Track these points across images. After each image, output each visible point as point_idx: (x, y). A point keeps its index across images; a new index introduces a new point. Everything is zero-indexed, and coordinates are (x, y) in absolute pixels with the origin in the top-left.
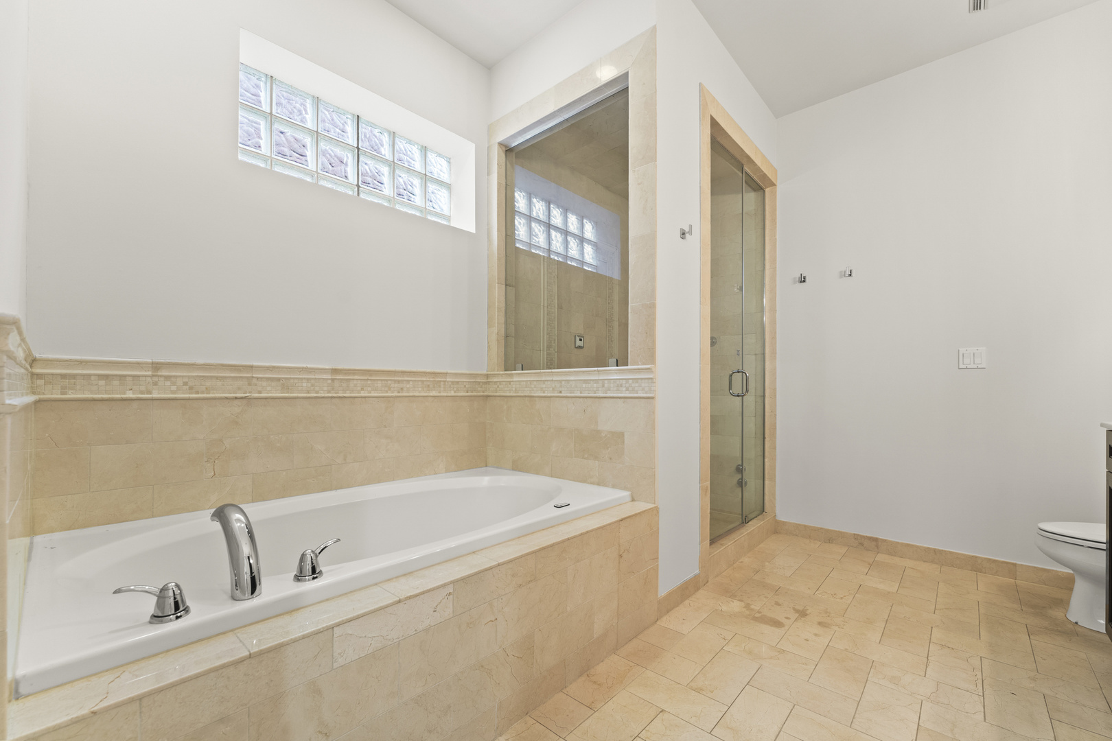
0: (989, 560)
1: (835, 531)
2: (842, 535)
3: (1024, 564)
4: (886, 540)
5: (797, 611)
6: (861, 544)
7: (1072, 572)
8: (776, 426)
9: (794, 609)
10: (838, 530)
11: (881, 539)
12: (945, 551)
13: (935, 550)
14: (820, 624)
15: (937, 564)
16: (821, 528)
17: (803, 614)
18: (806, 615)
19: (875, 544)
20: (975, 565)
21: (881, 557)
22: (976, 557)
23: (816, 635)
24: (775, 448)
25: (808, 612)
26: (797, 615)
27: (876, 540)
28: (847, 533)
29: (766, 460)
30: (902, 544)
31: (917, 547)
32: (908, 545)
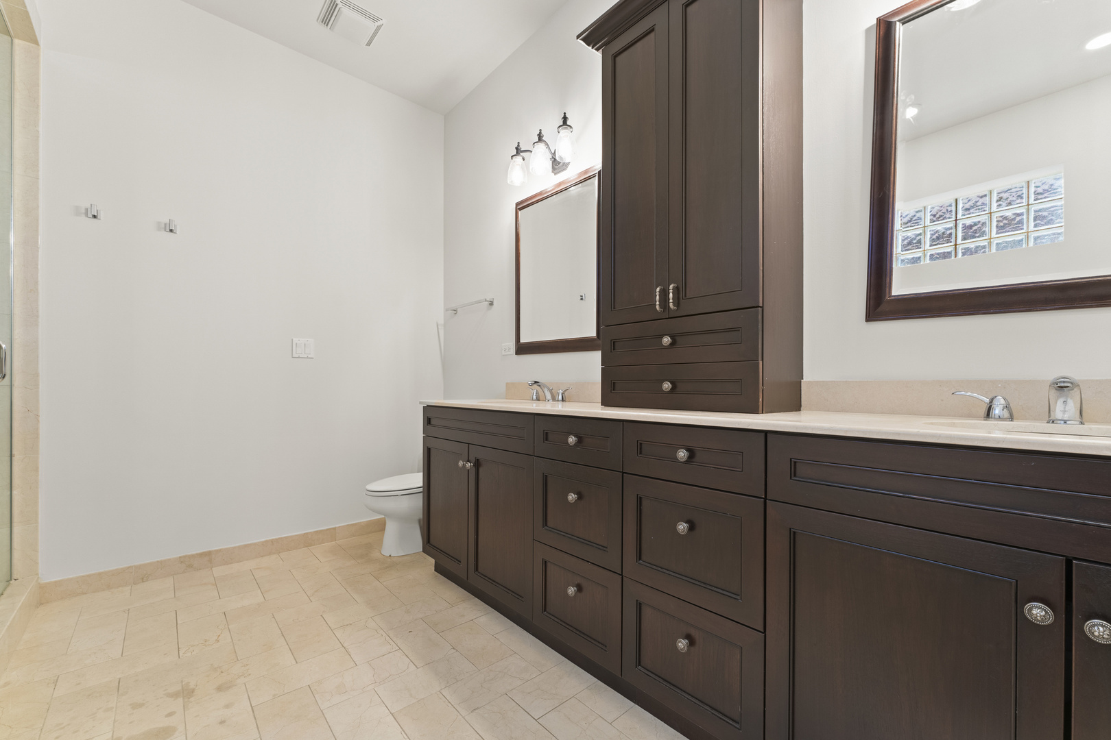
0: (317, 531)
1: (151, 564)
2: (161, 564)
3: (340, 525)
4: (220, 550)
5: (175, 695)
6: (190, 566)
7: (383, 516)
8: (38, 434)
9: (170, 695)
10: (156, 560)
11: (215, 551)
12: (281, 538)
13: (272, 541)
14: (219, 689)
15: (274, 554)
16: (129, 567)
17: (187, 693)
18: (193, 691)
19: (209, 558)
20: (307, 541)
21: (218, 571)
22: (307, 534)
23: (227, 706)
24: (37, 470)
25: (192, 686)
26: (180, 700)
27: (209, 553)
28: (169, 560)
29: (14, 492)
30: (240, 547)
31: (255, 544)
32: (246, 546)
